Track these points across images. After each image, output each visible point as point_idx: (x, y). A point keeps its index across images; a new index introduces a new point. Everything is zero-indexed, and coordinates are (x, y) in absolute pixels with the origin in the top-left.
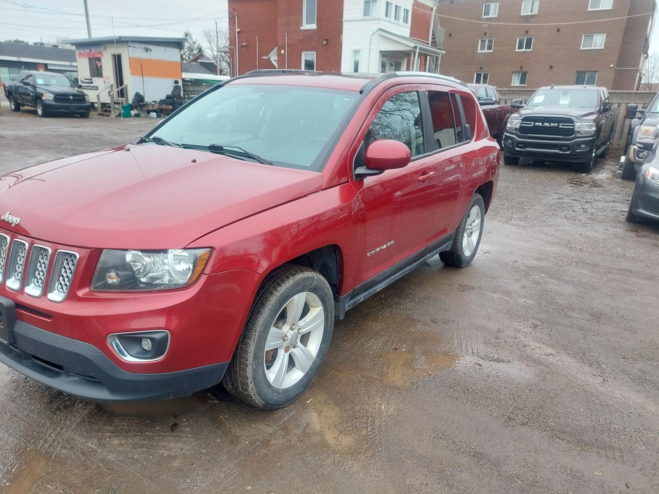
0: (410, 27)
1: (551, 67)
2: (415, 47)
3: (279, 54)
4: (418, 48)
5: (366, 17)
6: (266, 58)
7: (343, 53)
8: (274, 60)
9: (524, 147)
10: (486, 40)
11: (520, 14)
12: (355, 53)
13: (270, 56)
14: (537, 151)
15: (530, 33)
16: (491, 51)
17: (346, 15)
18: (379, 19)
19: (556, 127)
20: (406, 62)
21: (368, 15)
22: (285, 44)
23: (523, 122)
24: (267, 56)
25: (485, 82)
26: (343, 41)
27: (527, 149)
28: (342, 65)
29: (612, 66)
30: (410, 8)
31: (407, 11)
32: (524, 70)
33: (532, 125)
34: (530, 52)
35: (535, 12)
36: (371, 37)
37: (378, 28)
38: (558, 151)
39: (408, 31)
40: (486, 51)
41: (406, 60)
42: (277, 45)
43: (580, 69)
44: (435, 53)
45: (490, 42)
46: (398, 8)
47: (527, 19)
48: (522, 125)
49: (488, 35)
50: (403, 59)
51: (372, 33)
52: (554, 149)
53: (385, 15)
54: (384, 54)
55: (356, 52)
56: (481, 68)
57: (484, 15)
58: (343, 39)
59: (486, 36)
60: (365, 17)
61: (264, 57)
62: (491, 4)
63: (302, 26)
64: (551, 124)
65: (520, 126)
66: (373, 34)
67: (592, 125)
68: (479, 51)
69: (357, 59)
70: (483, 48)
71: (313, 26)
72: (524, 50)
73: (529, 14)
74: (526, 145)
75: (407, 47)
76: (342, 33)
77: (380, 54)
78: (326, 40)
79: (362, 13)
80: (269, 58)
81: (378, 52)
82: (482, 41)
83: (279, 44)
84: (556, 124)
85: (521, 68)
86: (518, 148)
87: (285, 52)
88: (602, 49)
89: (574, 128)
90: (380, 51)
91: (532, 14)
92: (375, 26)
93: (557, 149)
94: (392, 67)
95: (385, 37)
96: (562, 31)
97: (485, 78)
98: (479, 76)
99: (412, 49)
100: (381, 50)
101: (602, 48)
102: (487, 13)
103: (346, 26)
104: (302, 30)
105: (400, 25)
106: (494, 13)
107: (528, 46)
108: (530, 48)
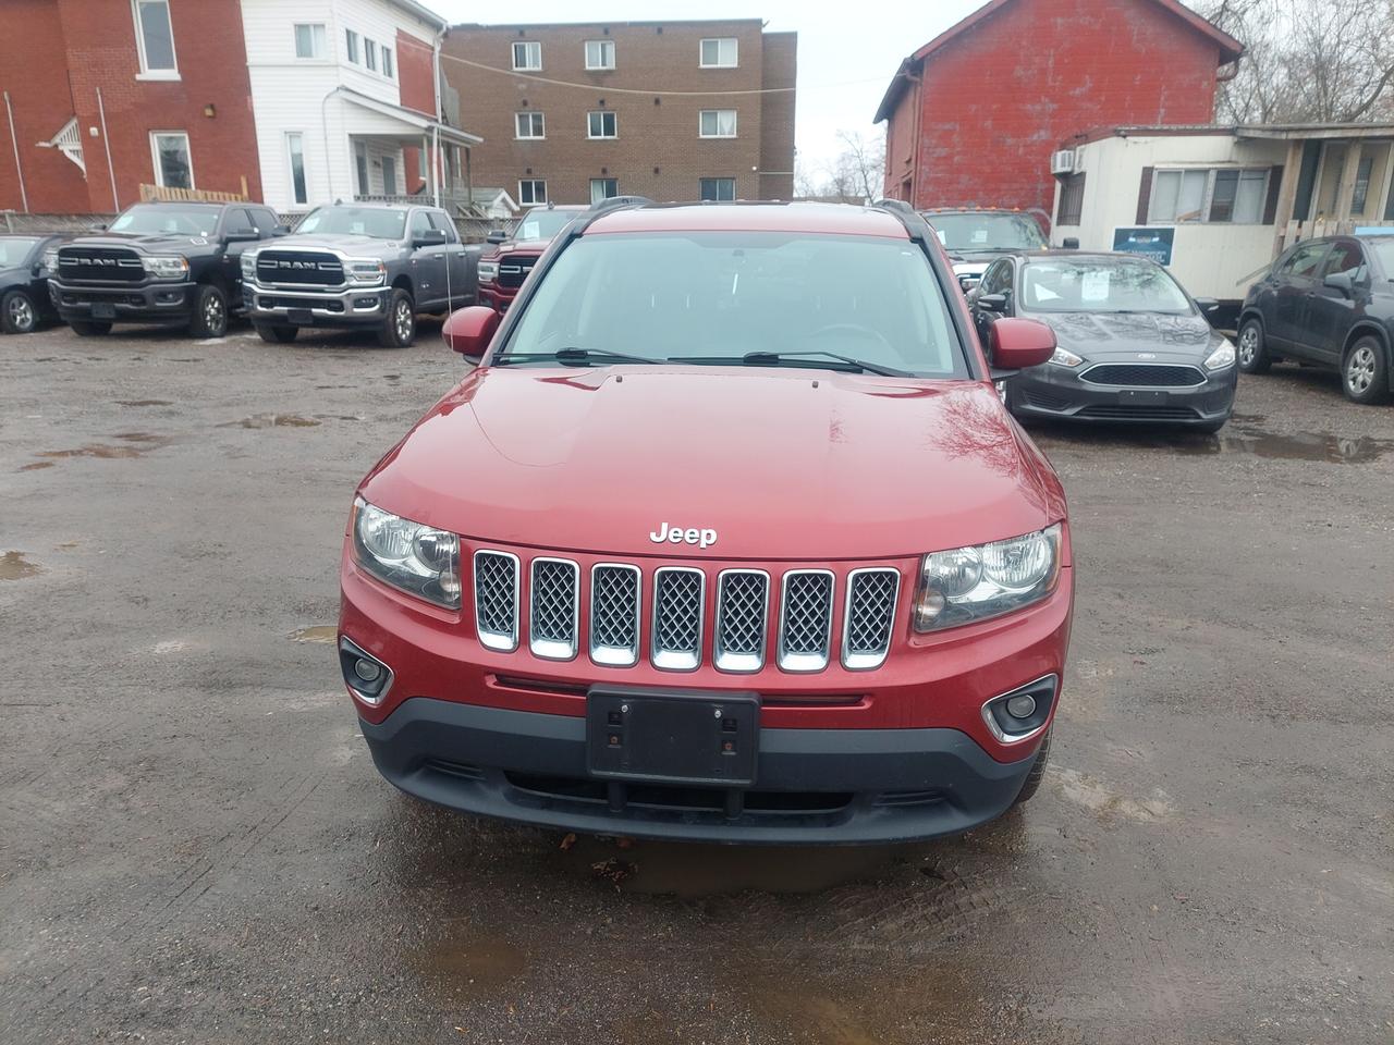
0: (398, 84)
1: (657, 171)
2: (430, 129)
3: (85, 138)
4: (436, 131)
5: (303, 60)
6: (47, 145)
7: (259, 138)
8: (73, 151)
10: (528, 116)
11: (584, 67)
12: (290, 137)
13: (57, 140)
15: (608, 105)
16: (543, 138)
17: (254, 53)
18: (337, 66)
20: (402, 159)
21: (309, 55)
22: (99, 114)
24: (49, 141)
25: (540, 198)
26: (256, 111)
28: (262, 164)
29: (755, 168)
30: (393, 47)
31: (388, 51)
32: (611, 175)
34: (615, 140)
35: (611, 65)
36: (324, 102)
37: (339, 85)
39: (397, 92)
40: (532, 137)
41: (401, 155)
42: (74, 114)
43: (706, 175)
44: (463, 141)
45: (537, 118)
46: (369, 44)
47: (598, 77)
49: (530, 106)
50: (395, 152)
51: (325, 95)
53: (347, 58)
54: (361, 143)
55: (293, 135)
56: (529, 171)
57: (516, 66)
58: (255, 105)
59: (527, 108)
60: (301, 59)
61: (43, 144)
62: (526, 44)
63: (139, 73)
66: (328, 97)
68: (519, 137)
69: (296, 151)
70: (524, 131)
71: (172, 74)
72: (602, 137)
73: (601, 68)
75: (409, 128)
76: (250, 94)
77: (351, 141)
78: (212, 107)
79: (294, 48)
80: (56, 146)
81: (347, 137)
82: (520, 117)
83: (79, 113)
85: (604, 171)
87: (100, 131)
88: (732, 139)
90: (351, 135)
91: (604, 68)
92: (330, 81)
94: (377, 169)
95: (358, 104)
96: (663, 102)
97: (540, 190)
98: (527, 187)
99: (422, 132)
100: (352, 132)
101: (734, 136)
102: (521, 62)
103: (256, 79)
104: (141, 82)
105: (379, 81)
106: (535, 64)
107: (609, 130)
108: (613, 134)
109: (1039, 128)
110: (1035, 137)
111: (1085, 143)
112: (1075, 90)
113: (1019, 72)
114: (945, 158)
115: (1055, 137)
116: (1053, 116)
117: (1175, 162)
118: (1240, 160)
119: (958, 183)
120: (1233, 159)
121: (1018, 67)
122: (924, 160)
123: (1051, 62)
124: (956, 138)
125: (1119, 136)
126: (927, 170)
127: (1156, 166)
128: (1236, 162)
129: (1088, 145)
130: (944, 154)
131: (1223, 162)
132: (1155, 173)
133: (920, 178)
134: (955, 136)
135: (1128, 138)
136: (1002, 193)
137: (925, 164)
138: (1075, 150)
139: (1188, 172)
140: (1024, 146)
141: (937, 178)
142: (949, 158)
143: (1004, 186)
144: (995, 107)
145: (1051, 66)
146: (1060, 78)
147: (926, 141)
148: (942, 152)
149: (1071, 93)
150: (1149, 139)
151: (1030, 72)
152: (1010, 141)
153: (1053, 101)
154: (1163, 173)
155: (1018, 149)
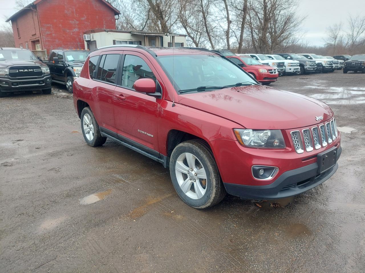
9: (17, 85)
14: (27, 86)
19: (32, 72)
23: (10, 70)
27: (19, 86)
33: (17, 72)
38: (38, 84)
48: (10, 72)
52: (36, 84)
64: (29, 70)
65: (9, 73)
67: (48, 69)
74: (18, 83)
84: (31, 70)
86: (13, 86)
89: (42, 71)
93: (38, 83)
109: (75, 28)
110: (74, 30)
111: (94, 33)
112: (82, 18)
113: (66, 12)
114: (49, 34)
115: (80, 30)
116: (78, 25)
117: (120, 39)
118: (133, 39)
119: (55, 42)
120: (132, 39)
121: (65, 10)
122: (43, 35)
123: (74, 10)
124: (52, 29)
125: (106, 32)
126: (45, 38)
127: (116, 40)
128: (132, 40)
129: (95, 33)
130: (49, 33)
131: (129, 40)
132: (116, 42)
133: (43, 40)
134: (51, 28)
135: (108, 32)
136: (69, 45)
137: (44, 36)
138: (90, 34)
139: (123, 41)
140: (72, 32)
141: (48, 40)
142: (51, 34)
143: (69, 43)
144: (61, 21)
145: (74, 11)
146: (78, 15)
147: (42, 29)
148: (48, 33)
149: (81, 19)
150: (113, 33)
151: (69, 12)
152: (68, 31)
153: (77, 21)
154: (117, 41)
155: (70, 33)
